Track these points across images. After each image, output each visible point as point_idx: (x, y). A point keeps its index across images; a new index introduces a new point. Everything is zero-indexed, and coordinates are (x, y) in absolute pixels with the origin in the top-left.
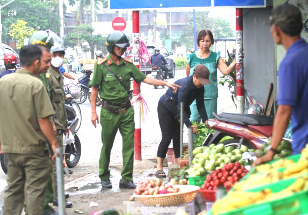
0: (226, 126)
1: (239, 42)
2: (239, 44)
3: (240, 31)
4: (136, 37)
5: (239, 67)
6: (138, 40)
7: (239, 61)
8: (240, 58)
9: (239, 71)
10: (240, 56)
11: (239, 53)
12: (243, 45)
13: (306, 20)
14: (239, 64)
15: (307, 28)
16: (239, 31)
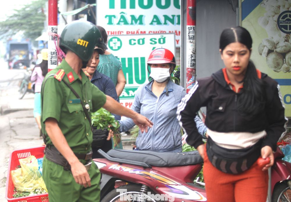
0: (121, 169)
1: (192, 40)
2: (191, 43)
3: (194, 26)
4: (54, 31)
5: (192, 73)
6: (56, 34)
7: (191, 66)
8: (193, 62)
9: (191, 79)
10: (193, 58)
11: (191, 55)
12: (196, 45)
13: (280, 13)
14: (191, 69)
15: (280, 24)
16: (192, 26)
